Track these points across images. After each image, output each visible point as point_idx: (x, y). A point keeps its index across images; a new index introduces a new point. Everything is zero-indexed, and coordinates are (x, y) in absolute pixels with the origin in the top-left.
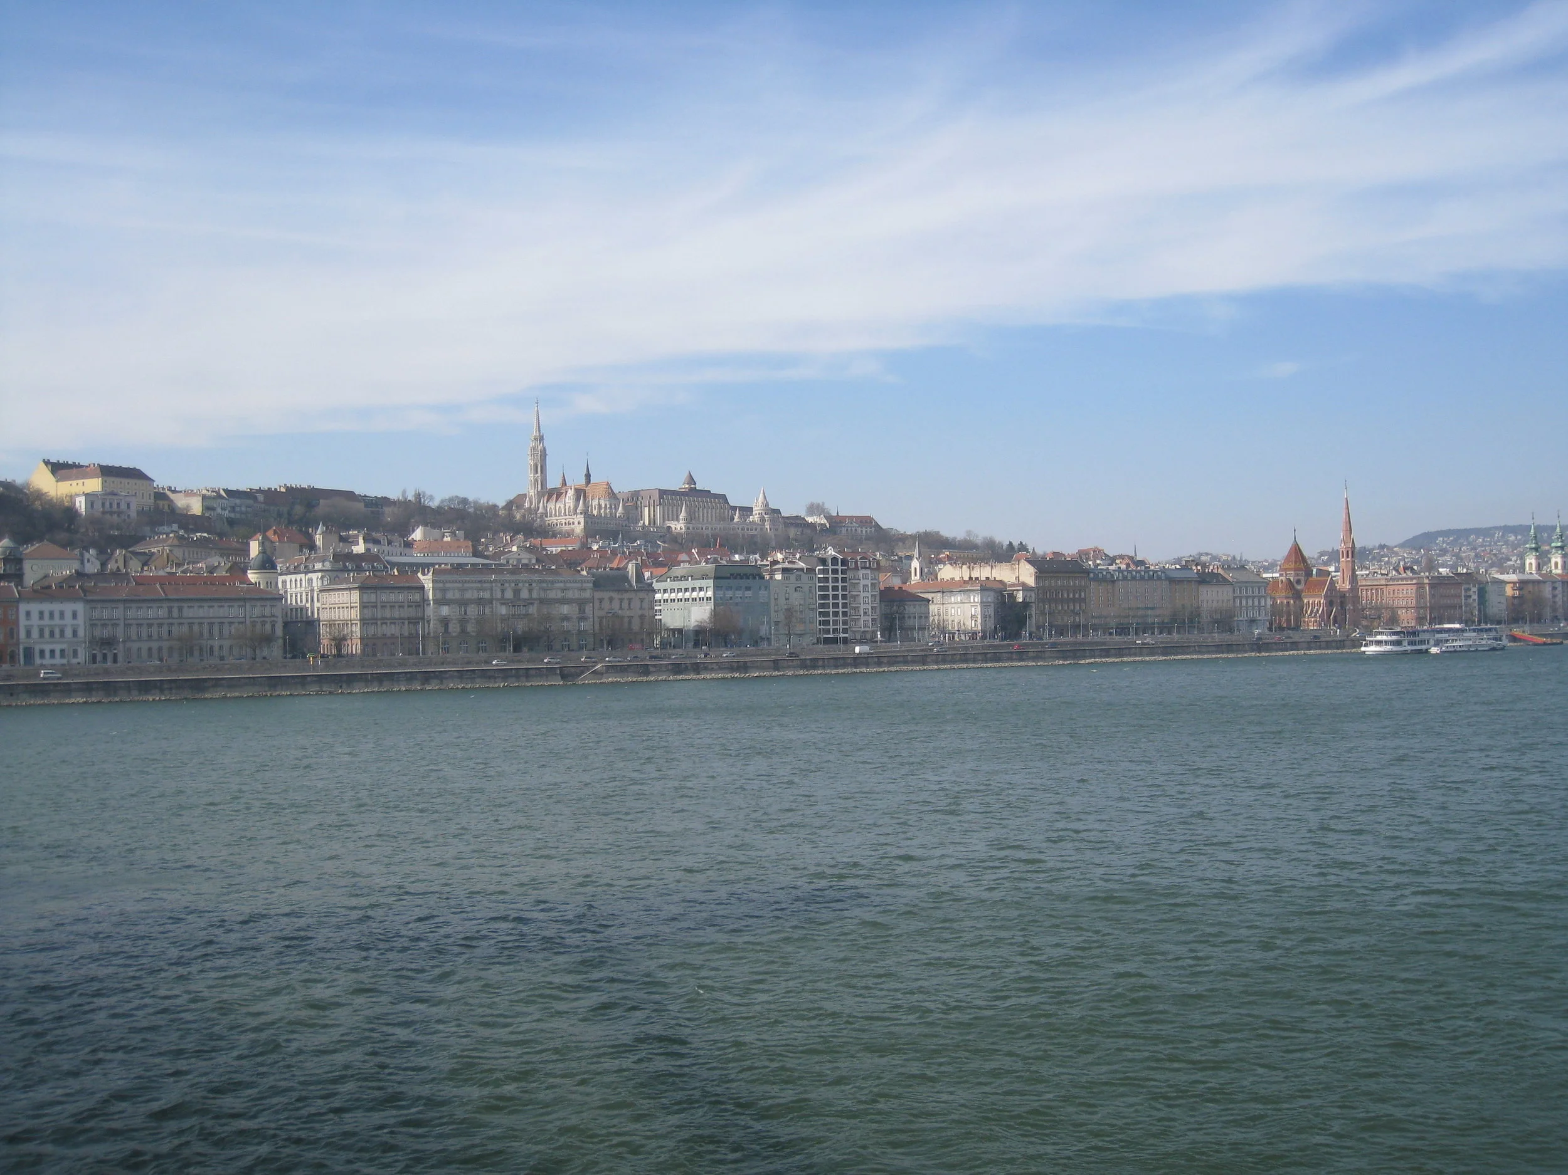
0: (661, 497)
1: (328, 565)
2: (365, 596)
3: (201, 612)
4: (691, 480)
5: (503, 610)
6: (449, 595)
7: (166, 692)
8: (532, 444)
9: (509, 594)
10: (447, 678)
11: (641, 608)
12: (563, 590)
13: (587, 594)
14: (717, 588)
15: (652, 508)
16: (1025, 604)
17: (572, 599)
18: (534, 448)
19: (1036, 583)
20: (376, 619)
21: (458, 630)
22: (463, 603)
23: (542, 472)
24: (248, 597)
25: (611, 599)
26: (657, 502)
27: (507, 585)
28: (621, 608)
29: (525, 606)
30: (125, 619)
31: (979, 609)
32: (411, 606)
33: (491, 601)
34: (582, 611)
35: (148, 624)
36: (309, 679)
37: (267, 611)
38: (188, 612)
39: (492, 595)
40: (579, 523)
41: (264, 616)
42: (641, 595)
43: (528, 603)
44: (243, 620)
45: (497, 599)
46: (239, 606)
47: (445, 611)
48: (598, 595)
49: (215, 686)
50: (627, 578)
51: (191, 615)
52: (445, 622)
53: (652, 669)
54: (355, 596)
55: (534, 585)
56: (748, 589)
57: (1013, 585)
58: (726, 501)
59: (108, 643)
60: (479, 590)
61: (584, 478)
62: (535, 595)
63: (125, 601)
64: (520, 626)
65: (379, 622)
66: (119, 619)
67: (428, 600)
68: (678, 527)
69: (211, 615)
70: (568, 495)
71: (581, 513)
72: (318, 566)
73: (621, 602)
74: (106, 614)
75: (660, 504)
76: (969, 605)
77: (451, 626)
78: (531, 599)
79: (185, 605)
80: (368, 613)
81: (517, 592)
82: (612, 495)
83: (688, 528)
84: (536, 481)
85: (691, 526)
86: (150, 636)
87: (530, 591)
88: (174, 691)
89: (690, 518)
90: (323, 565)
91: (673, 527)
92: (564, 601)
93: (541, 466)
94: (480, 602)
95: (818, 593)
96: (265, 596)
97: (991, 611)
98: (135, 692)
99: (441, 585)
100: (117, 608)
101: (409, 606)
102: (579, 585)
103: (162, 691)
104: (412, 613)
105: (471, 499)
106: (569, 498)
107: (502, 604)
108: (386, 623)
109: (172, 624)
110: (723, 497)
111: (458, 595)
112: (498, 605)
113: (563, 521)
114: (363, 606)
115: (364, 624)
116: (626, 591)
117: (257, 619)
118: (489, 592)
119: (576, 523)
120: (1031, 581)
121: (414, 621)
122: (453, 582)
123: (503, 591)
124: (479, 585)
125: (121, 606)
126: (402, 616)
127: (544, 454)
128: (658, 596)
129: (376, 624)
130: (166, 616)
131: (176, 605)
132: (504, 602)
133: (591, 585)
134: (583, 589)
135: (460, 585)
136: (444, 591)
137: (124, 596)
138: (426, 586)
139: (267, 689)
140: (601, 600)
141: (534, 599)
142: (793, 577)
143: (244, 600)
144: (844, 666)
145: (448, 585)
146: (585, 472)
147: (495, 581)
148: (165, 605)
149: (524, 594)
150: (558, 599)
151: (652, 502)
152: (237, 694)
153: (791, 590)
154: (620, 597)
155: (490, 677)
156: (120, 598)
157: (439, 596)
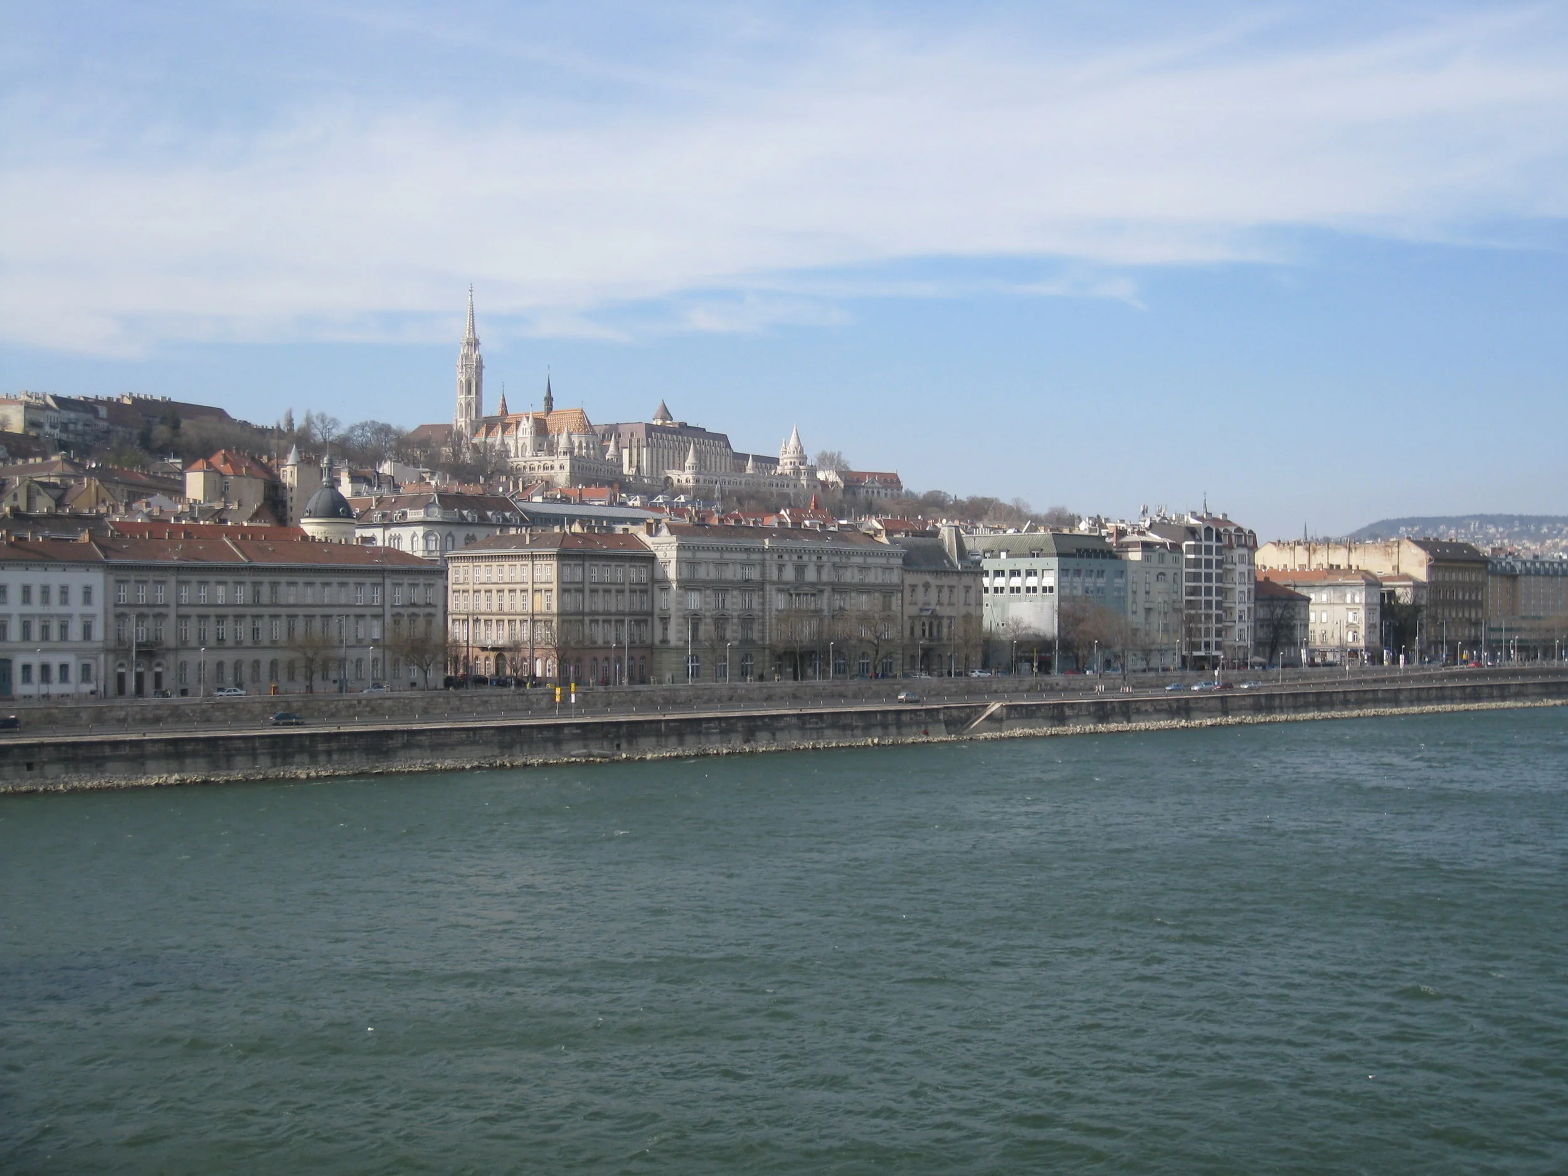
0: (648, 435)
1: (436, 514)
2: (567, 570)
3: (309, 595)
4: (666, 414)
5: (779, 602)
6: (702, 573)
7: (322, 758)
8: (463, 351)
9: (789, 574)
10: (782, 729)
11: (966, 604)
12: (863, 568)
13: (894, 578)
14: (1063, 571)
15: (635, 451)
16: (1415, 608)
17: (874, 585)
18: (466, 357)
19: (1429, 575)
20: (583, 614)
21: (714, 635)
22: (720, 587)
23: (476, 394)
24: (389, 566)
25: (927, 586)
26: (643, 442)
27: (786, 557)
28: (939, 603)
29: (813, 595)
30: (179, 605)
31: (1362, 614)
32: (635, 591)
33: (761, 585)
34: (887, 606)
35: (218, 616)
36: (566, 731)
37: (418, 595)
38: (289, 595)
39: (763, 574)
40: (562, 467)
41: (414, 605)
42: (967, 580)
43: (816, 590)
44: (379, 611)
45: (773, 583)
46: (373, 584)
47: (694, 601)
48: (910, 579)
49: (407, 746)
50: (944, 550)
51: (292, 600)
52: (695, 619)
53: (1068, 712)
54: (548, 571)
55: (825, 558)
56: (1101, 573)
57: (1390, 578)
58: (728, 445)
59: (149, 651)
60: (744, 564)
61: (543, 403)
62: (825, 577)
63: (179, 569)
64: (806, 632)
65: (587, 619)
66: (166, 606)
67: (667, 581)
68: (683, 478)
69: (326, 601)
70: (522, 427)
71: (565, 453)
72: (417, 514)
73: (940, 591)
74: (143, 595)
75: (648, 445)
76: (1344, 608)
77: (702, 628)
78: (820, 583)
79: (283, 579)
80: (572, 602)
81: (800, 569)
82: (587, 428)
83: (697, 481)
84: (469, 405)
85: (701, 477)
86: (220, 640)
87: (819, 568)
88: (335, 757)
89: (700, 466)
90: (427, 514)
91: (675, 478)
92: (862, 588)
93: (474, 385)
94: (746, 586)
95: (1185, 584)
96: (416, 567)
97: (1377, 619)
98: (264, 761)
99: (689, 555)
100: (163, 582)
101: (632, 591)
102: (883, 561)
103: (314, 757)
104: (637, 603)
105: (394, 426)
106: (525, 431)
107: (780, 591)
108: (597, 621)
109: (259, 616)
110: (724, 438)
111: (713, 575)
112: (774, 593)
113: (536, 464)
114: (564, 589)
115: (564, 621)
116: (946, 573)
117: (401, 610)
118: (758, 568)
119: (557, 466)
120: (1421, 574)
121: (643, 618)
122: (708, 549)
123: (781, 568)
124: (744, 556)
125: (172, 579)
126: (620, 608)
127: (480, 366)
128: (986, 581)
129: (582, 621)
130: (250, 601)
131: (266, 579)
132: (783, 588)
133: (900, 561)
134: (888, 568)
135: (717, 555)
136: (693, 564)
137: (175, 560)
138: (660, 555)
139: (497, 751)
140: (913, 588)
141: (826, 584)
142: (1155, 557)
143: (382, 572)
144: (1306, 707)
145: (700, 555)
146: (545, 394)
147: (772, 550)
148: (248, 579)
149: (811, 575)
150: (855, 585)
151: (635, 443)
152: (449, 763)
153: (1152, 578)
154: (939, 583)
155: (844, 727)
156: (167, 562)
157: (686, 574)
